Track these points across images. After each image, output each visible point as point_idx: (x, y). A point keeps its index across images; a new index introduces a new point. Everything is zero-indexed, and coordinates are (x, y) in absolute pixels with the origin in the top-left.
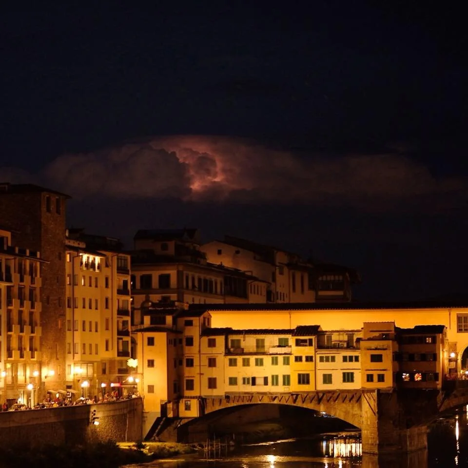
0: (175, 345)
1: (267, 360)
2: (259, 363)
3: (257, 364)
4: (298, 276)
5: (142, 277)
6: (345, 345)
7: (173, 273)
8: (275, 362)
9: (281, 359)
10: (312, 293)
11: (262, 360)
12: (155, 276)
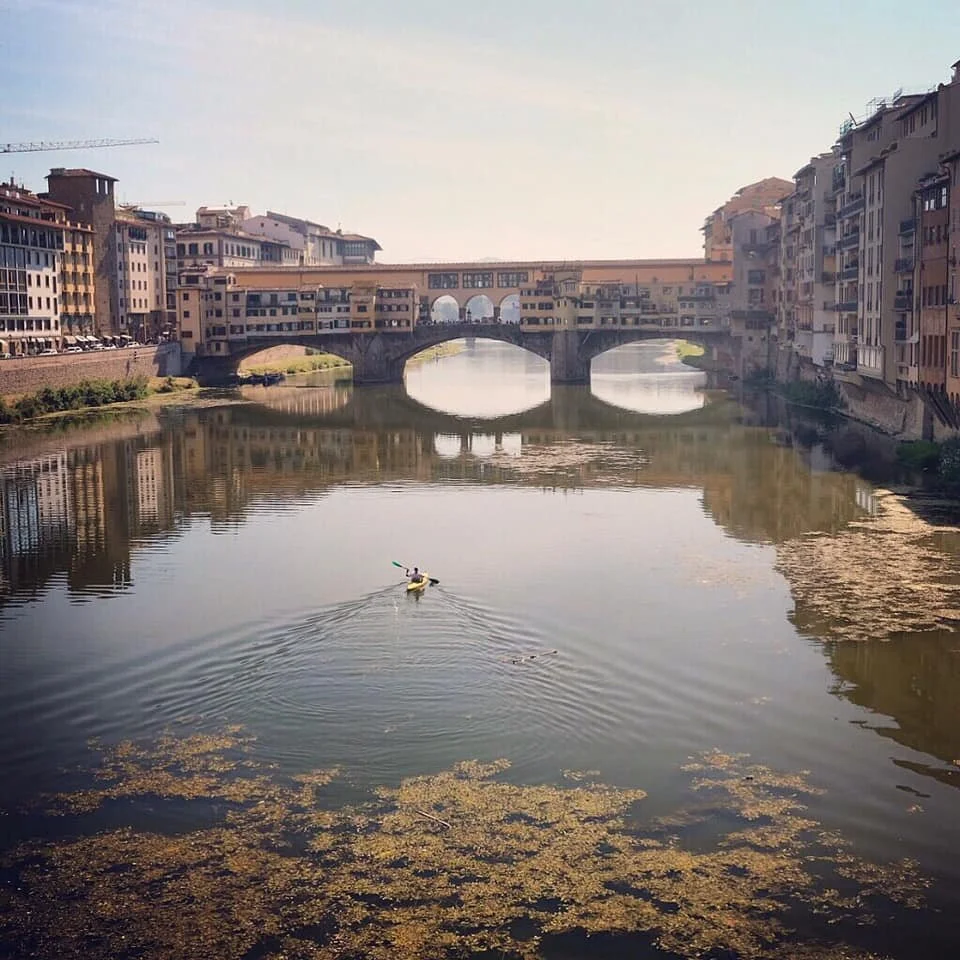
0: (206, 299)
1: (279, 312)
2: (273, 313)
3: (271, 315)
4: (327, 244)
5: (190, 245)
6: (339, 299)
7: (215, 243)
8: (285, 313)
9: (290, 311)
10: (340, 258)
11: (275, 311)
12: (201, 243)
